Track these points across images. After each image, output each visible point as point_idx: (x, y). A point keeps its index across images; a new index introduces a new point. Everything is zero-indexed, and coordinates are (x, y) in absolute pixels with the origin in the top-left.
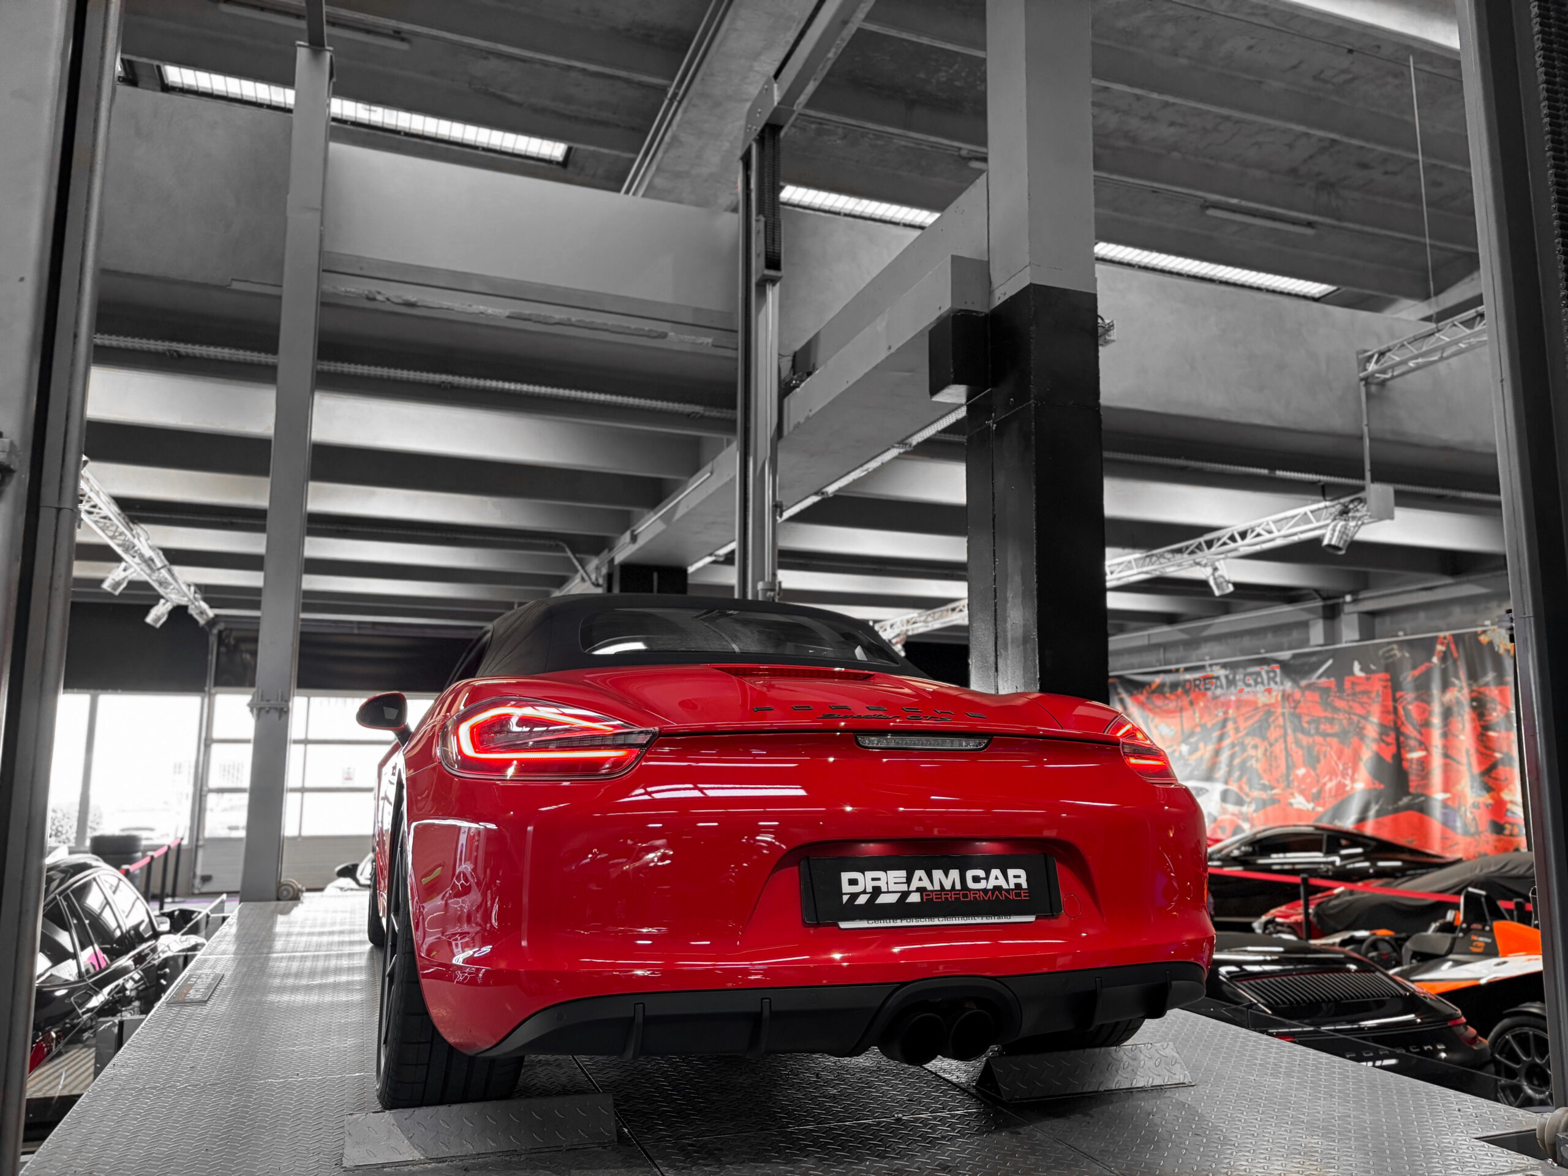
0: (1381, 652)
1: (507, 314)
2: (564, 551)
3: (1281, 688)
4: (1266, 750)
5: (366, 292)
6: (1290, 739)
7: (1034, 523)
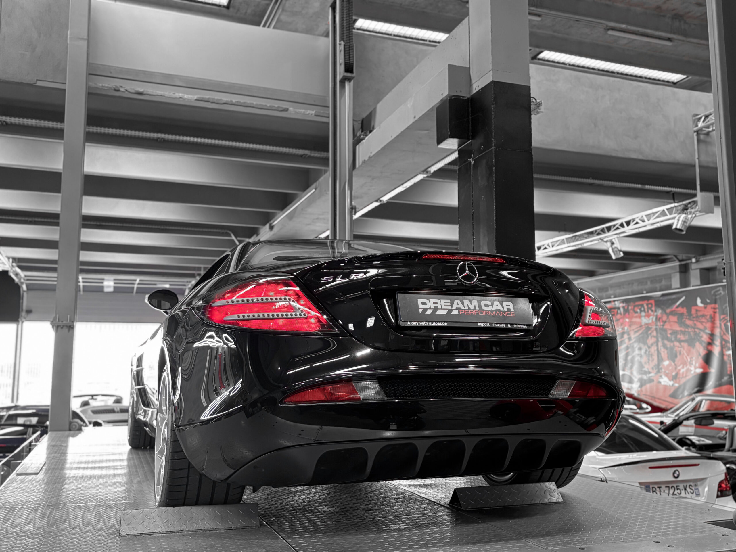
1: (195, 97)
2: (230, 236)
5: (114, 87)
6: (660, 344)
7: (495, 217)
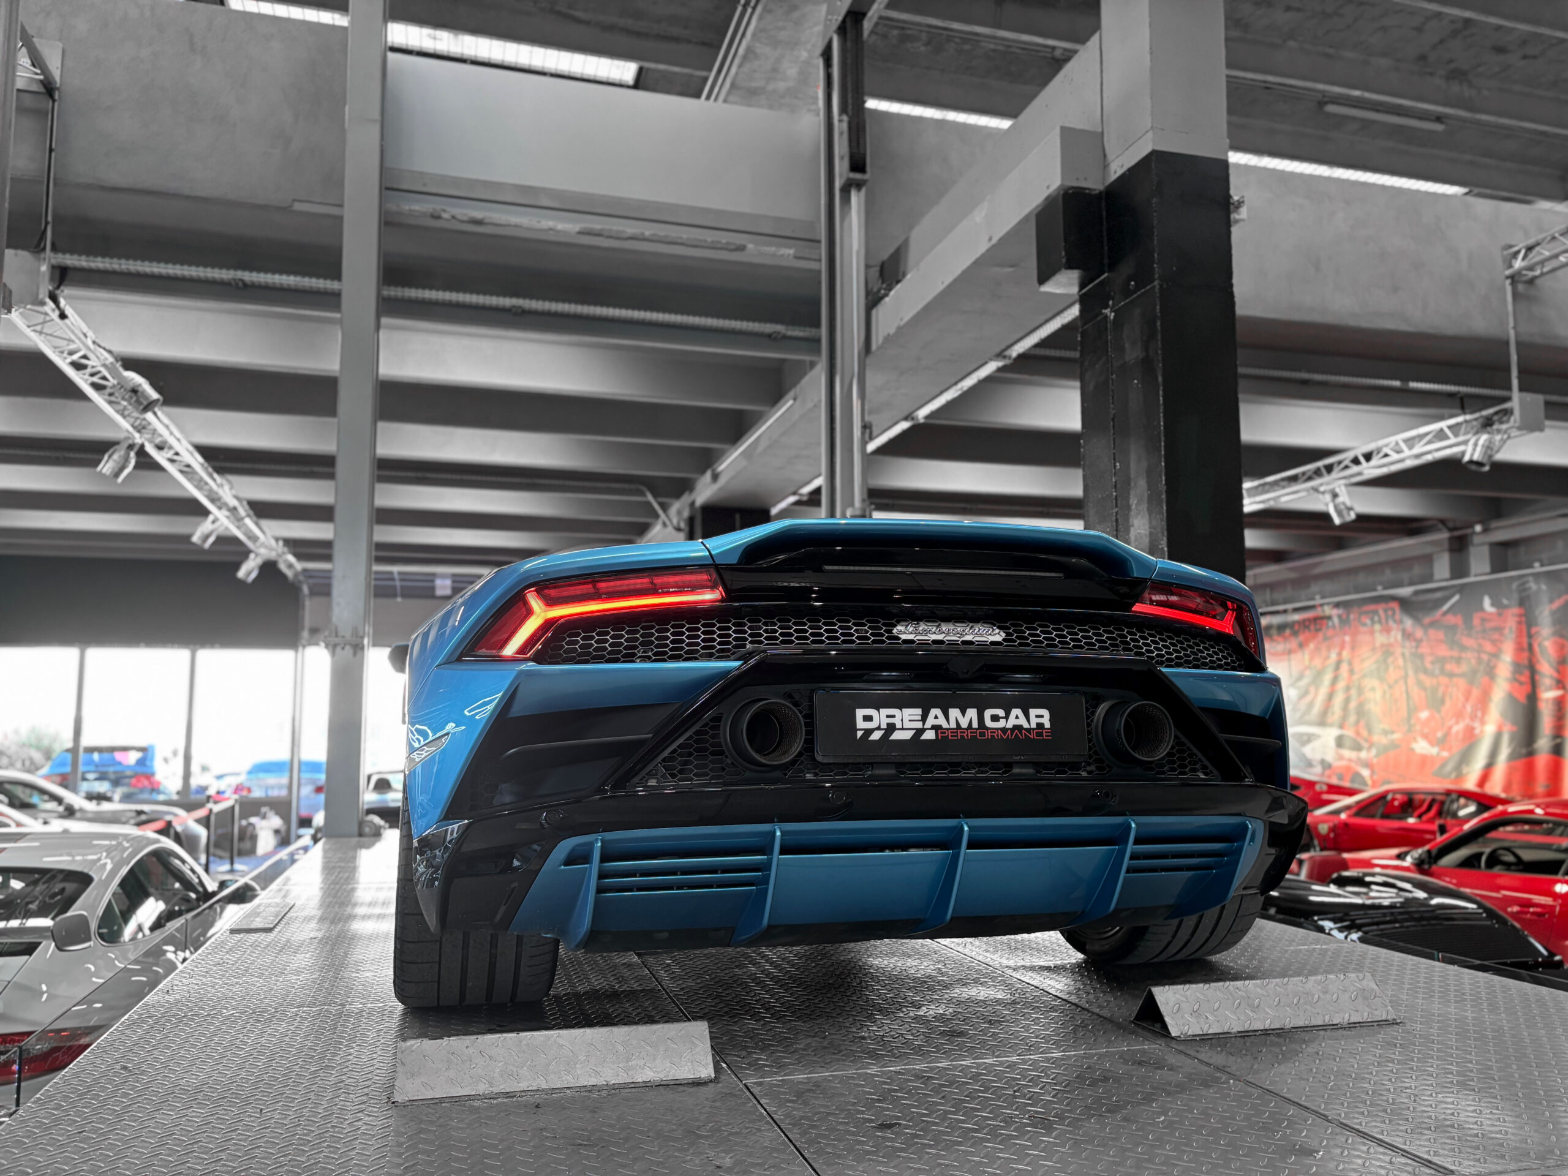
0: (1515, 585)
2: (643, 494)
3: (1401, 627)
4: (1384, 693)
5: (431, 210)
6: (1411, 680)
7: (1162, 419)
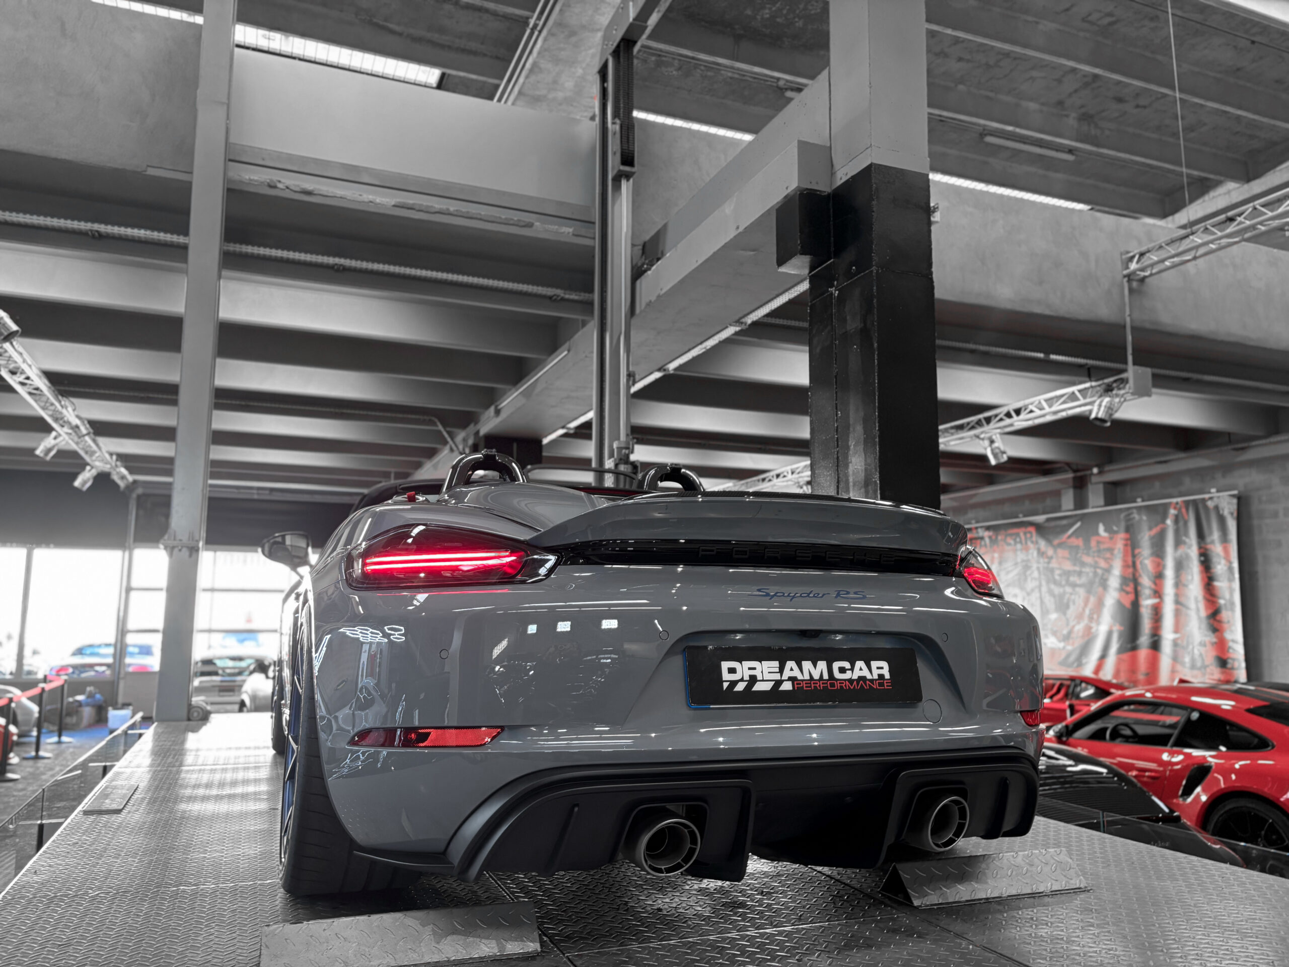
0: (1122, 516)
1: (393, 203)
2: (437, 426)
3: (1037, 546)
5: (268, 180)
6: (1044, 589)
7: (876, 377)
